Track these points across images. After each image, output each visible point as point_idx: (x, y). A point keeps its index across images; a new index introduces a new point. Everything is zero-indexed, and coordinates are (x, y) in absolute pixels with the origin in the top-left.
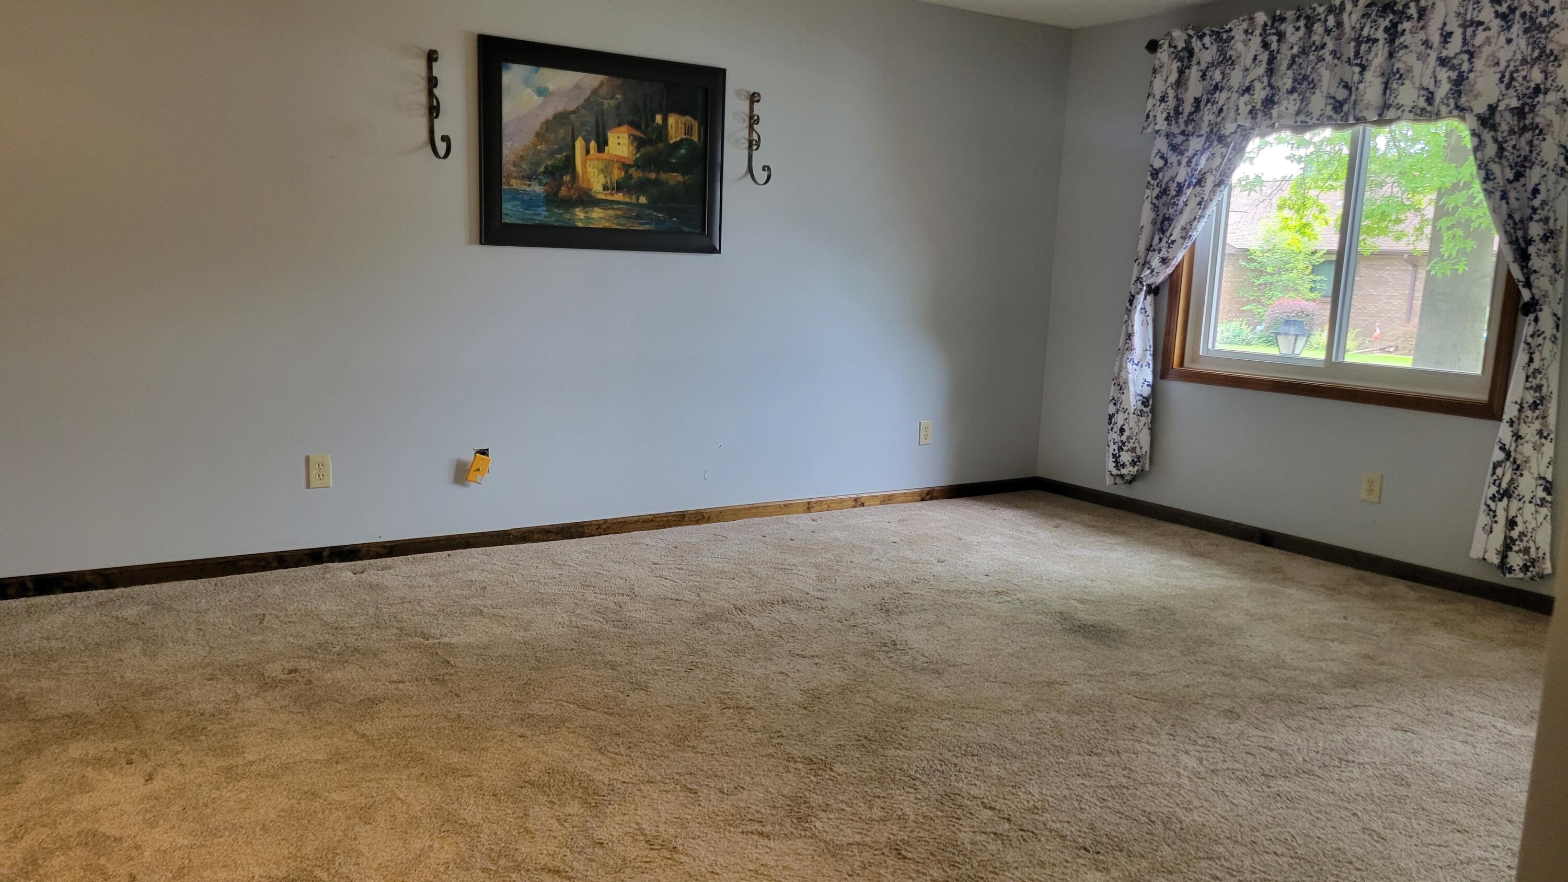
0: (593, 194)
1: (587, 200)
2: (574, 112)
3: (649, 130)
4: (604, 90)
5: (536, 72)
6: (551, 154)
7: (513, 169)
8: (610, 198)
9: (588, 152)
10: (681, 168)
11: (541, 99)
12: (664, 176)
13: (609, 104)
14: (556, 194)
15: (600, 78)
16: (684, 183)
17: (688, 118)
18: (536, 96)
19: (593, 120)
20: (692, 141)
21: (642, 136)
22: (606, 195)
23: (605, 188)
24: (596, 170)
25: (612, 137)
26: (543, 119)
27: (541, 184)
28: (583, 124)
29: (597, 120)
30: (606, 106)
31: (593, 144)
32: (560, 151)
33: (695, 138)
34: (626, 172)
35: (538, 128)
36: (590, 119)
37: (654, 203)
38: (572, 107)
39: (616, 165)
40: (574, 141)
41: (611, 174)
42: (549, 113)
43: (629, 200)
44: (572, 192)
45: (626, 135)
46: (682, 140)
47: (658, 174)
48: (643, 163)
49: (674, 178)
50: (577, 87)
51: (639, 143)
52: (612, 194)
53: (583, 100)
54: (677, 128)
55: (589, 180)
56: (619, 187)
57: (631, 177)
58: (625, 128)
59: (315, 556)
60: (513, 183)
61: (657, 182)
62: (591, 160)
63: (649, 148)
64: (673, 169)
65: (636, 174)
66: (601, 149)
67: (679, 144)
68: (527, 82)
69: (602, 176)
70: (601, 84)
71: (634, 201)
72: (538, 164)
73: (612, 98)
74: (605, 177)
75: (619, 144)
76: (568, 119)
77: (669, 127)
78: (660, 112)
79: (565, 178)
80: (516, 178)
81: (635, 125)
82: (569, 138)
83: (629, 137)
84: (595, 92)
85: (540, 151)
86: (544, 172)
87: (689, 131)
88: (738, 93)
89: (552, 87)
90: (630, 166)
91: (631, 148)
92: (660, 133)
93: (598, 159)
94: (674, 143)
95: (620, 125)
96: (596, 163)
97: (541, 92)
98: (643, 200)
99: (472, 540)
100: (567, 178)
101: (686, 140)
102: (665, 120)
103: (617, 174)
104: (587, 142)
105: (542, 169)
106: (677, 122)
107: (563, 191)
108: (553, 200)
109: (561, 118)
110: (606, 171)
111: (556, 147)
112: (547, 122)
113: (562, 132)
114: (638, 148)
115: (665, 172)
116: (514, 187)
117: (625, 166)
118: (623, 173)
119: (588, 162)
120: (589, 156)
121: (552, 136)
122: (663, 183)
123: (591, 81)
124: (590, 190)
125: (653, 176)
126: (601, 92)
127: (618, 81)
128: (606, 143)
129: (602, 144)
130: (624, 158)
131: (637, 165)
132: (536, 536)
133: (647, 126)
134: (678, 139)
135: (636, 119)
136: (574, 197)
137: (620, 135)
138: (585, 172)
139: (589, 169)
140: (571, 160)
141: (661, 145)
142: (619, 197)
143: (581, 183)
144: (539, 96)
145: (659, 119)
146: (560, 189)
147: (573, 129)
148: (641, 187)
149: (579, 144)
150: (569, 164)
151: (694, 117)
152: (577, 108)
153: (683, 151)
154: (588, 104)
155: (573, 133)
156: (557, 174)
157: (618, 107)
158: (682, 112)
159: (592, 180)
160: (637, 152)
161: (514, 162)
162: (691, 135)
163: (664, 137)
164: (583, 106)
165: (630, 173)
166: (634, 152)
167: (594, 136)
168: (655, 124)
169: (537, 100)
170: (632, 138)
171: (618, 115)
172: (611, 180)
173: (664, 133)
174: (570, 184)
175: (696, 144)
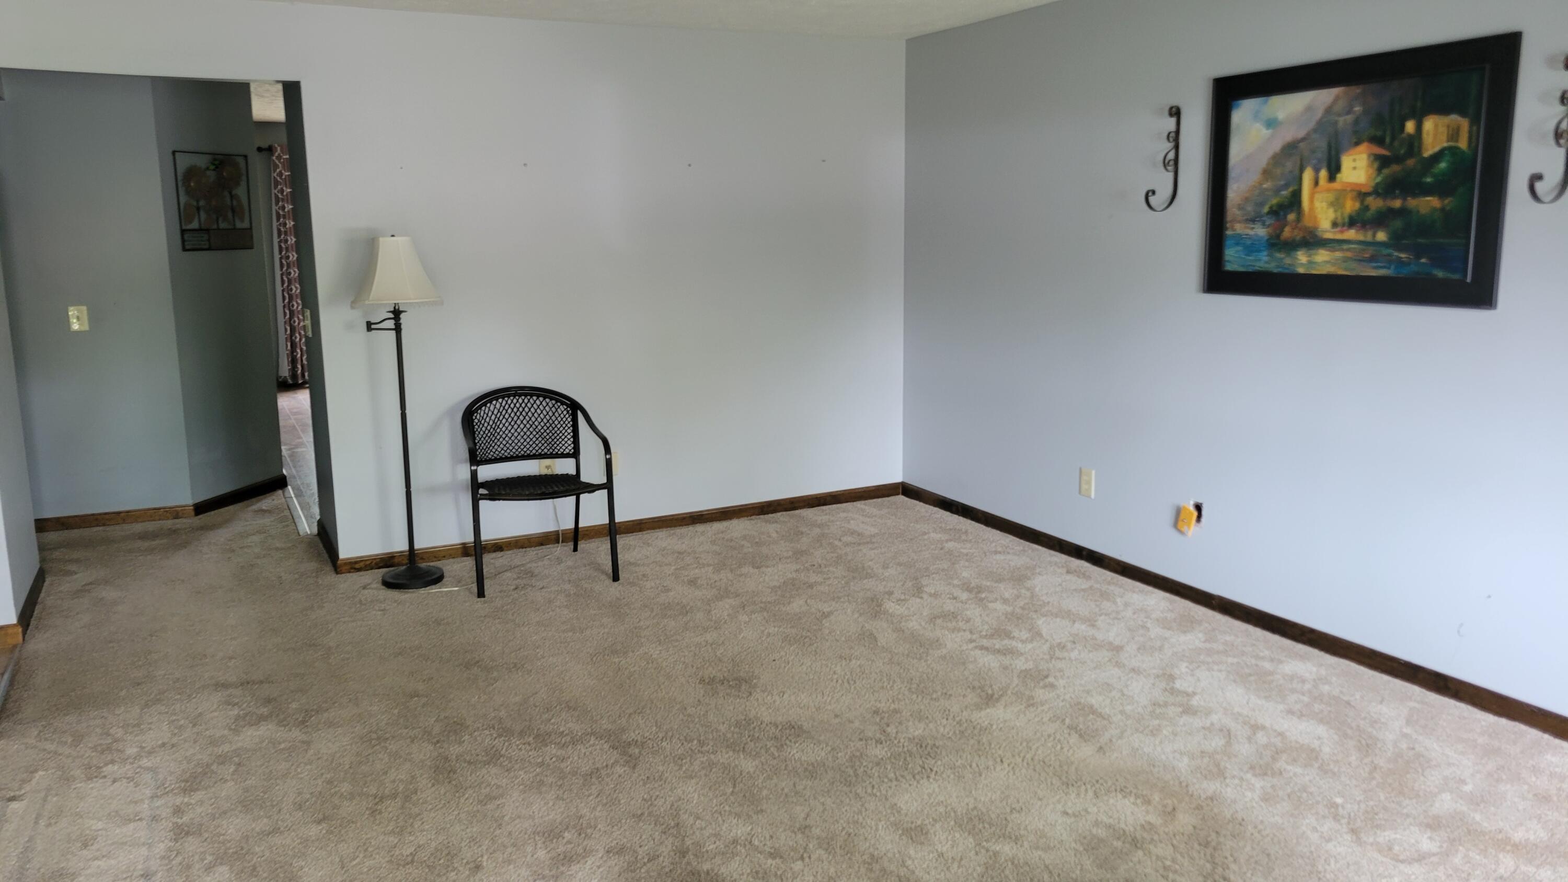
0: (1319, 234)
1: (1312, 241)
2: (1303, 140)
3: (1396, 143)
4: (1341, 105)
5: (1266, 102)
6: (1277, 191)
7: (1238, 212)
8: (1339, 237)
9: (1316, 183)
10: (1441, 188)
11: (1270, 131)
12: (1412, 203)
13: (1345, 120)
14: (1278, 236)
15: (1335, 91)
16: (1443, 210)
17: (1454, 116)
18: (1265, 129)
19: (1323, 144)
20: (1457, 148)
21: (1388, 153)
22: (1335, 233)
23: (1335, 224)
24: (1325, 204)
25: (1347, 162)
26: (1270, 153)
27: (1264, 224)
28: (1313, 151)
29: (1330, 146)
30: (1341, 124)
31: (1323, 174)
32: (1286, 186)
33: (1463, 144)
34: (1362, 202)
35: (1265, 165)
36: (1322, 144)
37: (1396, 241)
38: (1301, 134)
39: (1350, 195)
40: (1302, 170)
41: (1342, 206)
42: (1277, 146)
43: (1362, 238)
44: (1296, 232)
45: (1364, 156)
46: (1442, 151)
47: (1405, 199)
48: (1386, 189)
49: (1428, 204)
50: (1309, 109)
51: (1382, 162)
52: (1342, 232)
53: (1314, 123)
54: (1435, 135)
55: (1316, 218)
56: (1352, 222)
57: (1366, 208)
58: (1364, 146)
59: (1073, 550)
60: (1236, 227)
61: (1403, 212)
62: (1319, 192)
63: (1395, 168)
64: (1427, 191)
65: (1375, 204)
66: (1332, 178)
67: (1436, 157)
68: (1256, 116)
69: (1332, 210)
70: (1337, 99)
71: (1369, 238)
72: (1262, 204)
73: (1349, 112)
74: (1335, 211)
75: (1355, 168)
76: (1297, 148)
77: (1424, 135)
78: (1412, 116)
79: (1289, 217)
80: (1239, 222)
81: (1377, 141)
82: (1297, 172)
83: (1369, 156)
84: (1328, 110)
85: (1266, 189)
86: (1268, 213)
87: (1454, 134)
89: (1281, 115)
90: (1367, 194)
91: (1371, 171)
92: (1411, 146)
93: (1328, 190)
94: (1431, 156)
95: (1357, 144)
96: (1325, 195)
97: (1271, 123)
98: (1381, 236)
100: (1291, 217)
101: (1450, 148)
102: (1419, 128)
103: (1351, 206)
104: (1317, 170)
105: (1266, 209)
106: (1436, 126)
107: (1287, 233)
108: (1276, 243)
109: (1290, 148)
110: (1336, 203)
111: (1282, 183)
112: (1274, 157)
113: (1289, 165)
114: (1379, 170)
115: (1415, 195)
116: (1239, 231)
117: (1362, 195)
118: (1358, 204)
119: (1317, 195)
120: (1318, 189)
121: (1279, 171)
122: (1411, 211)
123: (1321, 98)
124: (1316, 228)
125: (1397, 204)
126: (1336, 109)
127: (1356, 90)
128: (1339, 169)
129: (1334, 169)
130: (1361, 185)
131: (1375, 192)
133: (1393, 138)
134: (1437, 149)
135: (1379, 133)
136: (1298, 238)
137: (1357, 157)
138: (1312, 208)
139: (1318, 204)
140: (1296, 198)
141: (1411, 162)
142: (1351, 234)
143: (1307, 222)
144: (1268, 129)
145: (1410, 126)
146: (1282, 231)
147: (1301, 159)
148: (1380, 220)
149: (1308, 176)
150: (1295, 201)
151: (1463, 114)
152: (1308, 134)
153: (1443, 165)
154: (1320, 126)
155: (1302, 164)
156: (1282, 213)
157: (1356, 122)
158: (1442, 109)
159: (1319, 216)
160: (1378, 175)
161: (1239, 205)
162: (1457, 141)
163: (1416, 150)
164: (1315, 131)
165: (1366, 203)
166: (1374, 175)
167: (1325, 164)
168: (1404, 135)
169: (1265, 132)
170: (1372, 158)
171: (1355, 132)
172: (1342, 214)
173: (1416, 144)
174: (1294, 224)
175: (1463, 152)
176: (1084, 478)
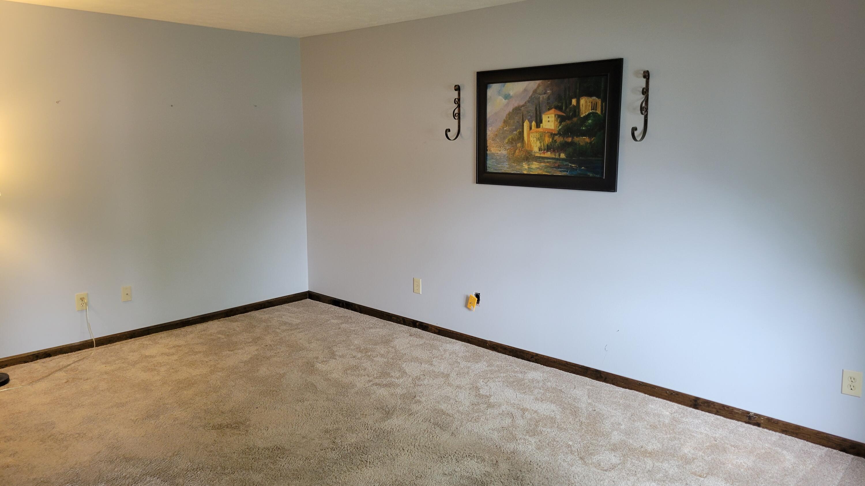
0: (533, 154)
1: (529, 157)
2: (523, 106)
3: (568, 110)
4: (541, 89)
5: (504, 86)
6: (511, 132)
7: (492, 142)
8: (542, 155)
9: (531, 128)
10: (588, 133)
11: (507, 100)
12: (576, 139)
13: (543, 97)
14: (513, 155)
15: (538, 82)
16: (591, 143)
17: (594, 98)
18: (504, 100)
20: (597, 113)
21: (565, 115)
22: (540, 154)
23: (540, 149)
24: (535, 139)
25: (545, 118)
26: (507, 112)
27: (506, 149)
28: (528, 112)
29: (536, 110)
30: (541, 99)
31: (534, 123)
32: (516, 130)
33: (599, 112)
34: (553, 139)
35: (505, 118)
36: (532, 108)
37: (570, 158)
38: (522, 103)
39: (547, 135)
40: (523, 123)
41: (544, 140)
42: (510, 109)
43: (554, 156)
44: (522, 153)
45: (553, 115)
46: (589, 114)
47: (573, 138)
48: (564, 132)
49: (584, 140)
50: (525, 90)
51: (561, 119)
52: (544, 153)
53: (528, 98)
54: (586, 106)
55: (531, 145)
56: (548, 148)
57: (555, 141)
58: (552, 111)
60: (493, 150)
61: (572, 144)
62: (532, 133)
63: (568, 122)
64: (583, 134)
65: (559, 139)
66: (538, 126)
67: (587, 117)
68: (499, 93)
69: (538, 142)
70: (539, 86)
71: (557, 157)
72: (504, 138)
73: (545, 94)
74: (540, 142)
75: (549, 121)
76: (520, 110)
77: (581, 106)
78: (575, 97)
79: (518, 145)
80: (494, 147)
81: (559, 108)
82: (521, 122)
83: (555, 116)
84: (535, 92)
85: (506, 130)
86: (508, 143)
87: (594, 107)
88: (636, 73)
89: (512, 93)
90: (555, 135)
91: (556, 123)
92: (575, 111)
93: (536, 132)
94: (584, 117)
95: (549, 109)
96: (535, 134)
97: (507, 97)
98: (563, 156)
99: (470, 339)
101: (593, 113)
102: (578, 102)
103: (548, 140)
104: (531, 122)
105: (506, 141)
106: (586, 102)
107: (517, 153)
109: (517, 110)
110: (540, 139)
111: (514, 127)
112: (509, 114)
113: (517, 118)
114: (560, 123)
115: (577, 136)
117: (552, 135)
118: (551, 139)
119: (531, 134)
120: (532, 131)
121: (512, 121)
122: (576, 144)
123: (531, 85)
124: (532, 151)
125: (570, 140)
126: (538, 91)
127: (548, 82)
128: (541, 122)
129: (539, 122)
130: (552, 130)
131: (559, 134)
132: (500, 349)
133: (566, 108)
134: (587, 113)
135: (560, 104)
136: (523, 156)
137: (550, 116)
138: (529, 141)
139: (531, 139)
140: (521, 134)
141: (575, 119)
142: (548, 154)
143: (527, 147)
144: (505, 100)
145: (574, 102)
146: (515, 152)
147: (523, 116)
148: (563, 147)
149: (526, 124)
150: (520, 137)
151: (598, 97)
152: (525, 103)
153: (590, 121)
154: (531, 100)
155: (523, 118)
156: (514, 143)
157: (549, 98)
158: (589, 95)
159: (533, 145)
160: (560, 125)
161: (493, 138)
162: (596, 110)
163: (577, 113)
164: (529, 101)
165: (555, 139)
166: (558, 125)
167: (535, 118)
168: (571, 106)
169: (504, 101)
170: (557, 116)
171: (548, 103)
172: (544, 144)
173: (577, 111)
174: (521, 148)
175: (599, 115)
176: (416, 283)
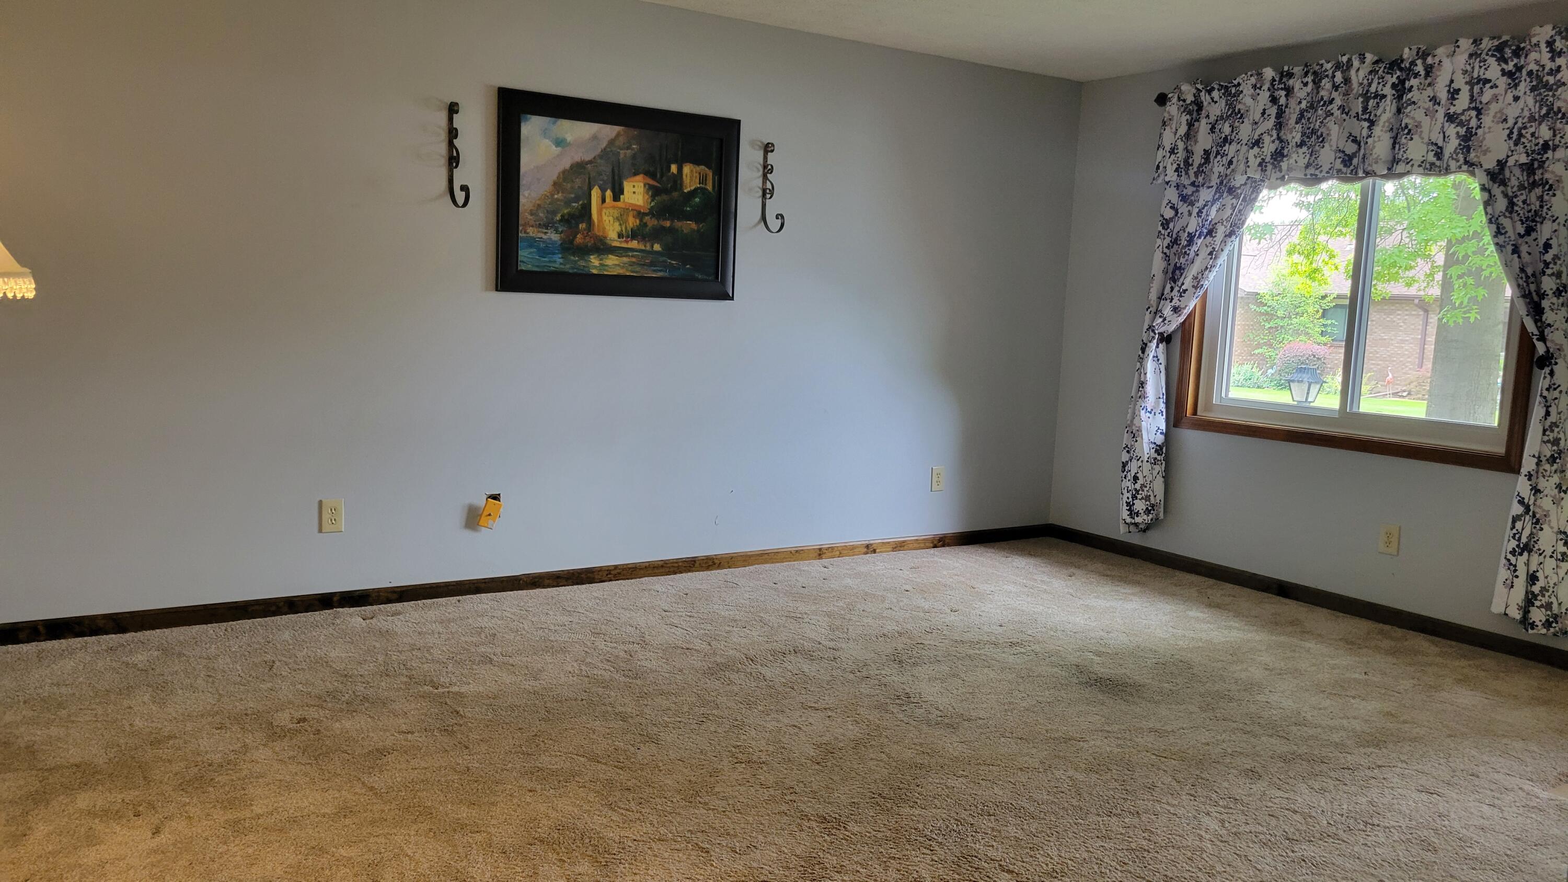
0: (608, 242)
1: (602, 248)
2: (590, 162)
3: (664, 179)
4: (621, 141)
5: (554, 123)
6: (568, 203)
7: (529, 217)
8: (624, 245)
9: (604, 201)
10: (694, 216)
11: (559, 149)
12: (678, 224)
13: (625, 153)
14: (571, 242)
15: (617, 129)
16: (698, 231)
17: (703, 167)
18: (554, 147)
19: (608, 170)
20: (707, 189)
21: (659, 185)
22: (621, 242)
23: (620, 235)
24: (611, 219)
25: (628, 186)
26: (560, 168)
27: (557, 231)
28: (600, 174)
29: (613, 171)
30: (622, 156)
31: (609, 193)
32: (576, 200)
33: (709, 187)
34: (641, 221)
35: (555, 178)
36: (606, 169)
37: (668, 251)
38: (588, 158)
39: (631, 213)
40: (590, 189)
41: (626, 221)
42: (566, 163)
43: (643, 248)
44: (588, 239)
45: (642, 185)
46: (696, 189)
47: (672, 221)
48: (658, 212)
49: (689, 226)
50: (595, 138)
51: (654, 192)
52: (627, 242)
53: (600, 150)
54: (691, 178)
55: (604, 228)
56: (634, 235)
57: (645, 225)
58: (640, 177)
59: (326, 601)
60: (529, 231)
61: (671, 230)
62: (606, 208)
63: (664, 197)
64: (688, 217)
65: (651, 222)
66: (616, 198)
67: (693, 193)
68: (545, 133)
69: (617, 224)
70: (618, 135)
71: (648, 248)
72: (554, 213)
73: (628, 148)
74: (620, 225)
75: (634, 193)
76: (585, 168)
77: (684, 177)
78: (675, 162)
79: (580, 226)
80: (532, 226)
81: (650, 174)
82: (586, 188)
83: (645, 185)
84: (611, 142)
85: (558, 200)
86: (561, 221)
87: (703, 180)
88: (752, 144)
89: (569, 138)
90: (645, 214)
91: (647, 197)
92: (675, 182)
93: (614, 207)
94: (689, 192)
95: (635, 174)
96: (611, 211)
97: (559, 142)
98: (657, 247)
99: (483, 586)
100: (582, 226)
101: (701, 189)
102: (680, 170)
103: (632, 222)
104: (603, 191)
105: (558, 217)
106: (692, 171)
107: (579, 239)
108: (568, 247)
109: (578, 168)
110: (621, 219)
111: (573, 196)
112: (564, 172)
113: (578, 182)
114: (653, 197)
115: (679, 219)
116: (531, 234)
117: (640, 215)
118: (638, 221)
119: (604, 210)
120: (605, 205)
121: (569, 185)
122: (677, 230)
123: (607, 132)
124: (606, 238)
125: (667, 224)
126: (617, 143)
127: (635, 132)
128: (622, 193)
129: (618, 194)
130: (639, 206)
131: (652, 213)
132: (547, 582)
133: (662, 177)
134: (693, 188)
135: (652, 169)
136: (589, 244)
137: (636, 184)
138: (600, 221)
139: (605, 218)
140: (587, 208)
141: (675, 194)
142: (634, 244)
143: (597, 231)
144: (556, 147)
145: (674, 168)
146: (575, 237)
147: (589, 179)
148: (655, 235)
149: (595, 193)
150: (585, 212)
151: (709, 167)
152: (594, 158)
153: (697, 200)
154: (604, 154)
155: (589, 183)
156: (573, 222)
157: (634, 157)
158: (697, 162)
159: (607, 228)
160: (652, 201)
161: (531, 210)
162: (706, 184)
163: (679, 186)
164: (600, 157)
165: (644, 221)
166: (650, 200)
167: (610, 185)
168: (670, 174)
169: (555, 150)
170: (647, 187)
171: (633, 165)
172: (626, 228)
173: (679, 182)
174: (585, 232)
175: (710, 193)
